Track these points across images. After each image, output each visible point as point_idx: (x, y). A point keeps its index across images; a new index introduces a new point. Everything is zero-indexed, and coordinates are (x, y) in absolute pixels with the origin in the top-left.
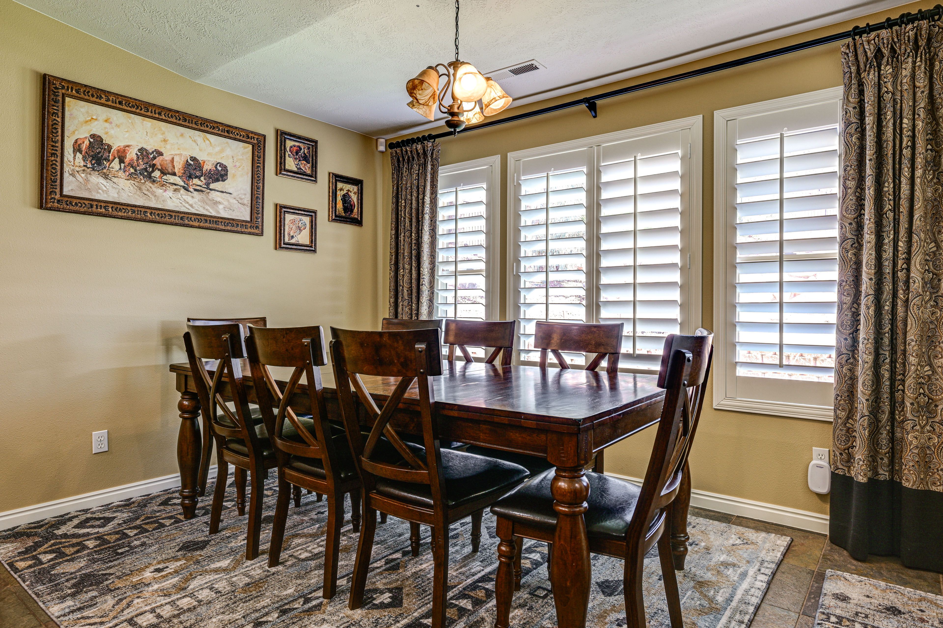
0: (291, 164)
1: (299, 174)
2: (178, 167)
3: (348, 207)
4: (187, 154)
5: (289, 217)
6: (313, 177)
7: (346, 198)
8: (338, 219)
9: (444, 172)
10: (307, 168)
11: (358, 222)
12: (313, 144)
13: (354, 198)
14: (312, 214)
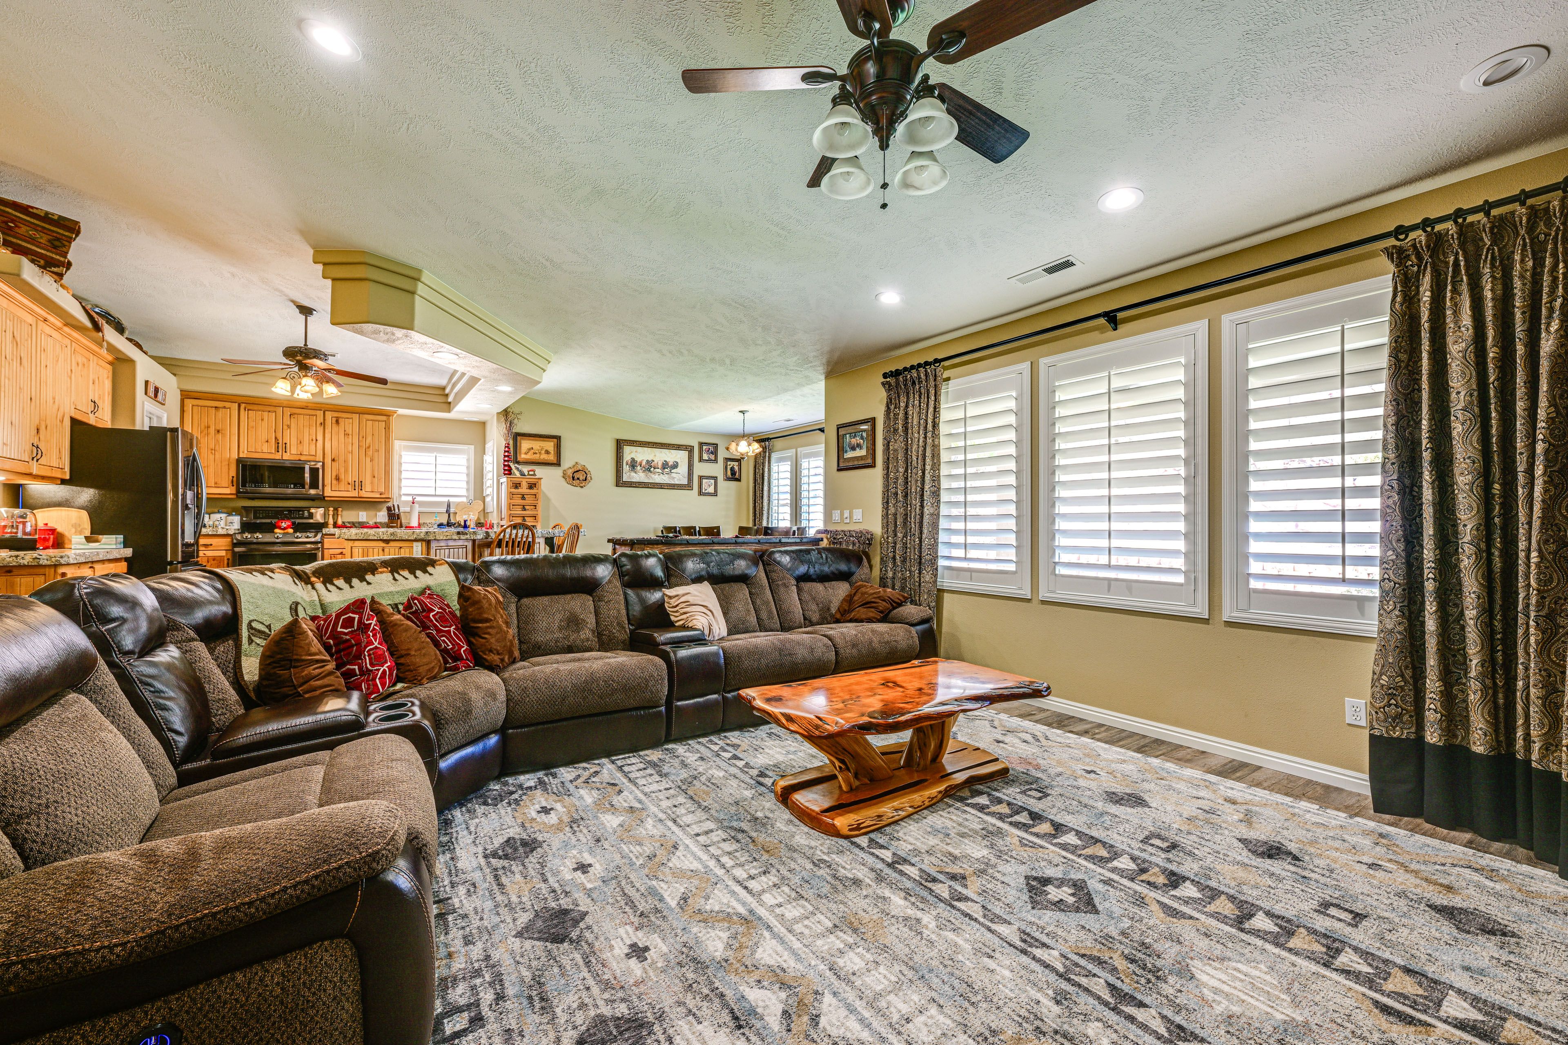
0: (705, 457)
1: (709, 461)
2: (660, 465)
3: (733, 472)
4: (663, 459)
5: (704, 481)
6: (716, 461)
7: (732, 469)
8: (728, 479)
9: (774, 456)
10: (712, 457)
11: (739, 480)
12: (716, 446)
13: (736, 468)
14: (715, 478)
